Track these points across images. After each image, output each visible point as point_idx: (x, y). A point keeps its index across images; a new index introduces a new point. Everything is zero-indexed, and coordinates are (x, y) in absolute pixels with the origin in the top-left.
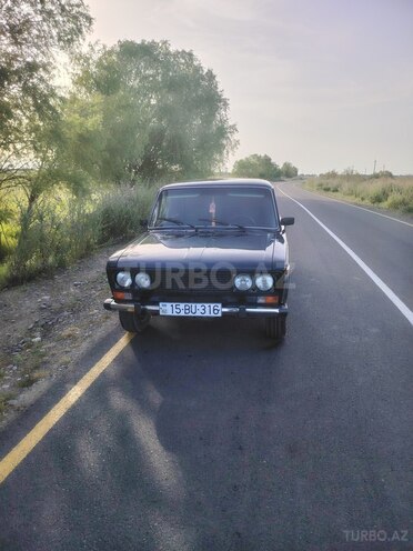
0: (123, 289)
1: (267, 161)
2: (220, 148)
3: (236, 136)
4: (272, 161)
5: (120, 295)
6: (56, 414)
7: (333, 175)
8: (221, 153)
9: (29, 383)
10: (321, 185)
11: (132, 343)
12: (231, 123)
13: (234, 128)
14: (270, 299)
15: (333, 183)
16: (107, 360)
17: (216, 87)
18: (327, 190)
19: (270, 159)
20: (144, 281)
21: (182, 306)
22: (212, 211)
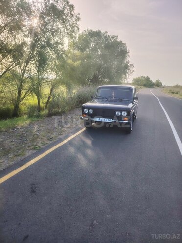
0: (85, 114)
1: (148, 79)
2: (125, 73)
3: (133, 68)
4: (150, 79)
5: (85, 115)
6: (65, 141)
7: (177, 86)
8: (126, 75)
9: (60, 135)
10: (170, 90)
11: (86, 130)
12: (131, 63)
13: (132, 65)
14: (126, 119)
15: (176, 90)
16: (80, 132)
17: (126, 49)
18: (173, 93)
19: (149, 78)
20: (91, 111)
21: (101, 119)
22: (113, 94)
